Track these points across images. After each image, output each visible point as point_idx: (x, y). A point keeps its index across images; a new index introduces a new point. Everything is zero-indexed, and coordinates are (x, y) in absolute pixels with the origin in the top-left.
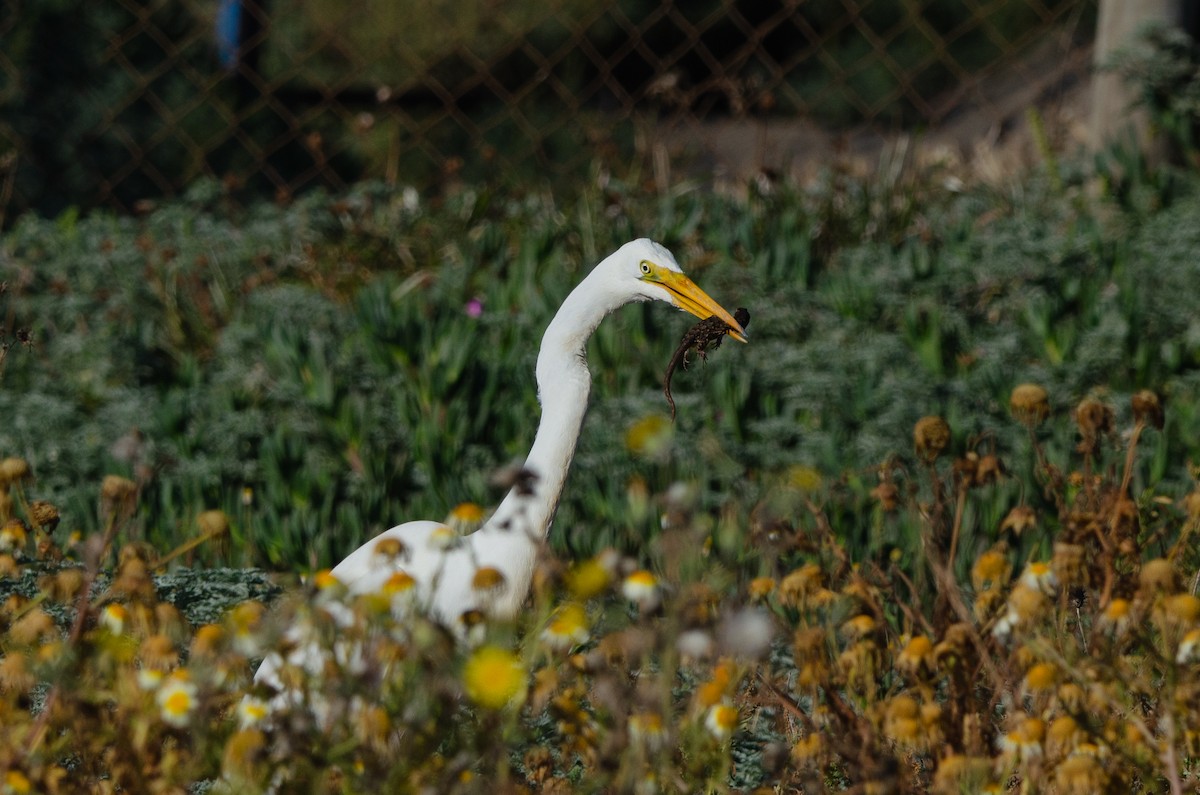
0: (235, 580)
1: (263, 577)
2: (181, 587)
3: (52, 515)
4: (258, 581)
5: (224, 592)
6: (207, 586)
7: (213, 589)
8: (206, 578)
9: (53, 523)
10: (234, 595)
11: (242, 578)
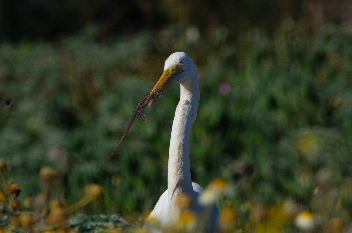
0: (107, 220)
1: (121, 219)
2: (80, 224)
3: (17, 188)
4: (118, 222)
5: (101, 226)
6: (93, 224)
7: (97, 225)
8: (93, 220)
9: (17, 192)
10: (106, 228)
11: (110, 220)
